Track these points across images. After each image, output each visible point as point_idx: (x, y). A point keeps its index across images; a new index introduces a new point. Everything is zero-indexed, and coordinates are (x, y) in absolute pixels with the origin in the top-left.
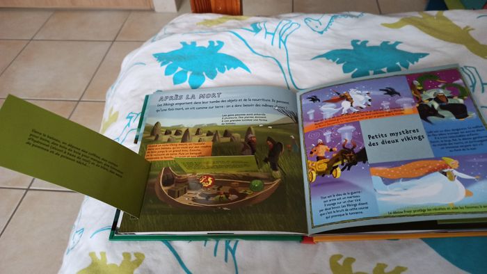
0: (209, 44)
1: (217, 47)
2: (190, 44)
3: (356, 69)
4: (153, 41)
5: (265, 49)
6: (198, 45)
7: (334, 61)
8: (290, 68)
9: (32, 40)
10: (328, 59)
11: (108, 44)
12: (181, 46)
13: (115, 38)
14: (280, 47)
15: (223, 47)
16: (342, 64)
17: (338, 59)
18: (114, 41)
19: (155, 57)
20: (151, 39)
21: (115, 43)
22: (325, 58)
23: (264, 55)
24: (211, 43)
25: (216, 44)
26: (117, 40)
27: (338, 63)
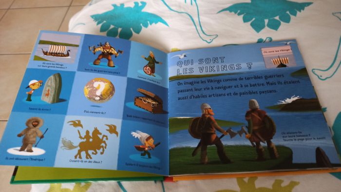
0: (134, 5)
1: (141, 6)
2: (119, 5)
3: (254, 19)
4: (91, 5)
5: (180, 7)
6: (126, 6)
7: (235, 13)
8: (200, 20)
9: (9, 9)
10: (231, 11)
11: (66, 9)
12: (113, 8)
13: (71, 3)
14: (192, 4)
15: (146, 6)
16: (242, 16)
17: (239, 11)
18: (70, 6)
19: (93, 18)
20: (89, 4)
21: (71, 8)
22: (228, 12)
23: (179, 11)
24: (136, 4)
25: (140, 4)
26: (72, 5)
27: (239, 14)
